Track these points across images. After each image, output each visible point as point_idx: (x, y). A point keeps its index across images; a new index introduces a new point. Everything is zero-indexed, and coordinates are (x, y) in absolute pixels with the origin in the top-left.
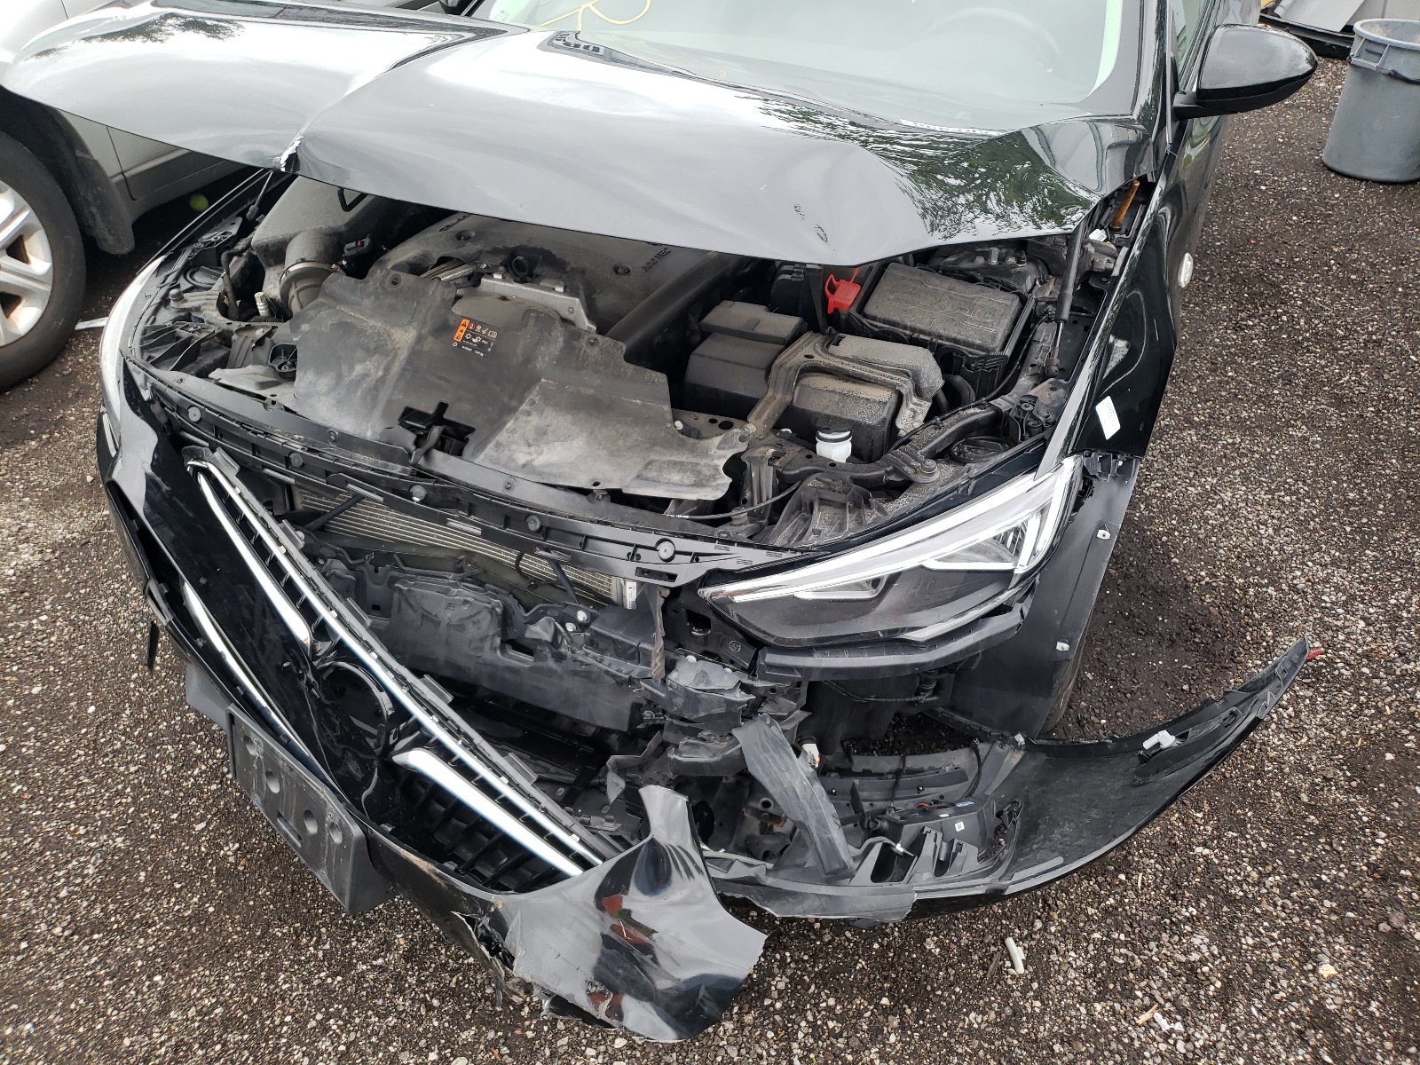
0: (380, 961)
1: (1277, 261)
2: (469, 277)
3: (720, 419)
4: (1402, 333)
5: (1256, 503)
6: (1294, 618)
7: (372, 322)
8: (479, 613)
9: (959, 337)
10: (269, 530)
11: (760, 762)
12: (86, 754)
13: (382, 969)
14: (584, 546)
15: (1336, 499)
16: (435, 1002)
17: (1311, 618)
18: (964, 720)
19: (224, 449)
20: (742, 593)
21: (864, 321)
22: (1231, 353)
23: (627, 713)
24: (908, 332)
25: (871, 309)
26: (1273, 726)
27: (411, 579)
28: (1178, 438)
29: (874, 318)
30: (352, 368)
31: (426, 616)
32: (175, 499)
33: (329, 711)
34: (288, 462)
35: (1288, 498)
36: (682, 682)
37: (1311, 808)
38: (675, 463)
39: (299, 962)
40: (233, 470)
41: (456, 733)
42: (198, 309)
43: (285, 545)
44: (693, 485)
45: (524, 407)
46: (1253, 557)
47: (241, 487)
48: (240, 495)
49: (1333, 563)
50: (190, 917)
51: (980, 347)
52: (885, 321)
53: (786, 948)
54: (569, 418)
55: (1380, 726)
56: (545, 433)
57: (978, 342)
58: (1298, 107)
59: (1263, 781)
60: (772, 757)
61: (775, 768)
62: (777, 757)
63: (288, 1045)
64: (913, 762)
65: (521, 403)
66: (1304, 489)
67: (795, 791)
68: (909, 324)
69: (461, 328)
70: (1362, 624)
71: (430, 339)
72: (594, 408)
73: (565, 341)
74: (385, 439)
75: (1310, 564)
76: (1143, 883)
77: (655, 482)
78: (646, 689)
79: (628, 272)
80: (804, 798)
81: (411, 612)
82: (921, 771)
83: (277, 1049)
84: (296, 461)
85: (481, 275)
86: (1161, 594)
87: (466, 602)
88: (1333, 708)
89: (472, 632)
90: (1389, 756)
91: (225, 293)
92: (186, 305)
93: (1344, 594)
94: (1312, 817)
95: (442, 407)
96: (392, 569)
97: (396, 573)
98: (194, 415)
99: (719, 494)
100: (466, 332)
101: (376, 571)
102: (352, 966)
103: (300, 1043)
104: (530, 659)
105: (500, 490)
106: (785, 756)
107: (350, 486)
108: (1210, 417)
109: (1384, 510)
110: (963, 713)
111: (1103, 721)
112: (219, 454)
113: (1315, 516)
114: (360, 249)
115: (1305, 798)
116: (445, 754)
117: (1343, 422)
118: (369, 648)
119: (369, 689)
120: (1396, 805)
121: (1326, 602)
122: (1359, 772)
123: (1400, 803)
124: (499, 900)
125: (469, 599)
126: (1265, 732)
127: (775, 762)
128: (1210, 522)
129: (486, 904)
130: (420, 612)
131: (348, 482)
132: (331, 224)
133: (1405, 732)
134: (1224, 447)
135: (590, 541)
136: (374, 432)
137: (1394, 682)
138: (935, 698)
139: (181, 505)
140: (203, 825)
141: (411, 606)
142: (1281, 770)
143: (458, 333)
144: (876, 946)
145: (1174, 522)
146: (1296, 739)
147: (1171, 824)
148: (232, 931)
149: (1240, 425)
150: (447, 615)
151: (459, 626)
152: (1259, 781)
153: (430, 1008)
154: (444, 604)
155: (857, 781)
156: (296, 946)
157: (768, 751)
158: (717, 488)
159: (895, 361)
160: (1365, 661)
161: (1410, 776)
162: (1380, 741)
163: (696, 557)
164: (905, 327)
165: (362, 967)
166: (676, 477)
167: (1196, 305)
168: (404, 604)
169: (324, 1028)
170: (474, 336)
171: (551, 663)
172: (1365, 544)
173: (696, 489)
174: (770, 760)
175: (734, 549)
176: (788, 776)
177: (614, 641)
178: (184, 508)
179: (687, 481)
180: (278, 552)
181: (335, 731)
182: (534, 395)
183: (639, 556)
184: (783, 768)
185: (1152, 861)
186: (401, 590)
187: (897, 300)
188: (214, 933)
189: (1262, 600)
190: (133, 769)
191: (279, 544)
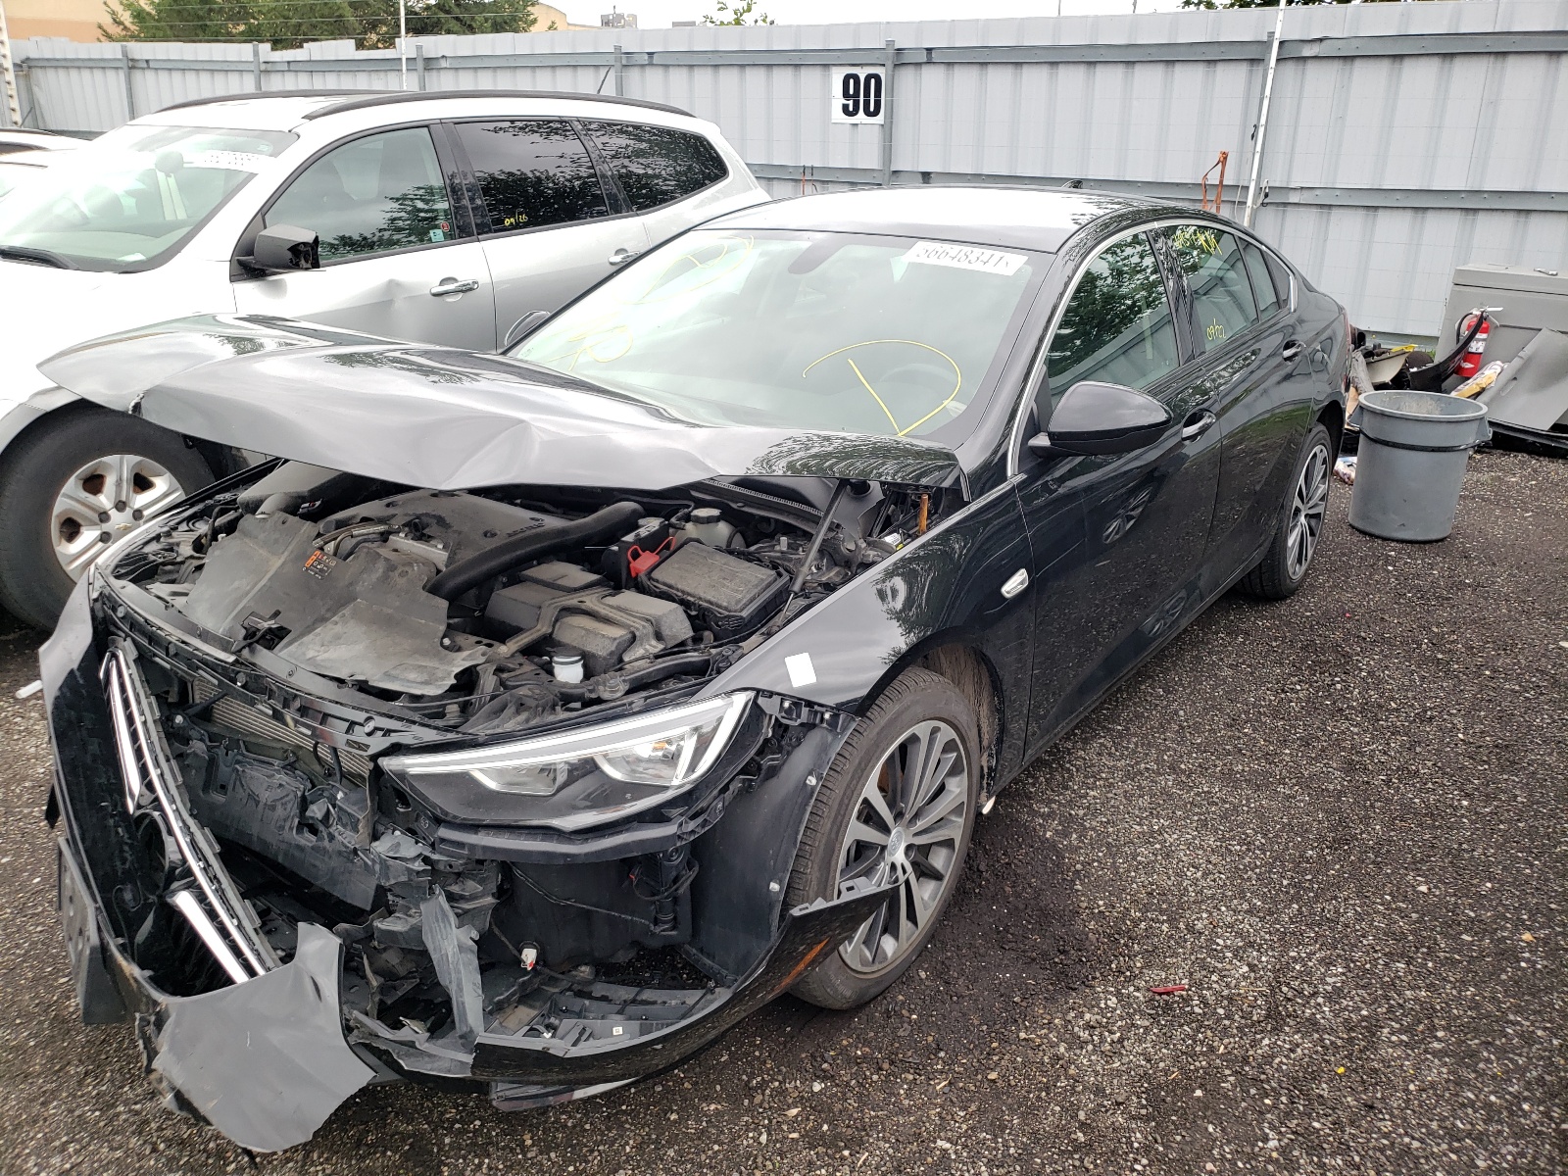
0: (138, 1107)
1: (1363, 634)
2: (382, 534)
3: (486, 641)
4: (1463, 712)
5: (1201, 847)
6: (1175, 955)
7: (261, 551)
8: (287, 795)
9: (713, 599)
10: (139, 703)
11: (431, 930)
12: (11, 913)
13: (137, 1113)
15: (1290, 854)
16: (162, 1146)
17: (1193, 957)
18: (708, 962)
19: (134, 640)
20: (417, 765)
21: (647, 582)
22: (1259, 712)
23: (372, 893)
24: (680, 594)
25: (656, 574)
26: (1090, 1047)
27: (249, 763)
28: (1152, 781)
29: (657, 581)
30: (231, 582)
31: (253, 798)
33: (126, 848)
34: (167, 649)
35: (1238, 848)
36: (379, 849)
37: (1083, 1126)
38: (420, 666)
39: (74, 1097)
40: (132, 656)
41: (214, 879)
42: (178, 544)
43: (146, 712)
44: (422, 683)
45: (335, 618)
46: (1165, 894)
47: (134, 669)
48: (130, 675)
49: (1249, 912)
50: (14, 1046)
51: (726, 609)
52: (665, 584)
53: (488, 1156)
54: (364, 628)
55: (1204, 1063)
56: (339, 638)
57: (725, 604)
58: (1474, 498)
59: (1048, 1094)
60: (439, 926)
61: (440, 937)
62: (442, 925)
63: (29, 1155)
64: (647, 995)
65: (334, 615)
66: (1260, 839)
67: (447, 957)
68: (680, 587)
69: (313, 557)
70: (1246, 969)
71: (290, 564)
72: (387, 623)
74: (229, 635)
75: (1223, 909)
76: (864, 1163)
77: (395, 678)
78: (361, 858)
79: (494, 535)
80: (453, 964)
81: (241, 790)
82: (654, 1003)
83: (18, 1156)
84: (172, 651)
85: (390, 533)
86: (1044, 916)
87: (281, 786)
88: (1166, 1040)
89: (280, 811)
90: (1199, 1093)
91: (206, 535)
92: (171, 541)
93: (1243, 940)
94: (1080, 1135)
95: (277, 614)
96: (238, 754)
97: (240, 758)
98: (121, 612)
99: (440, 692)
100: (315, 561)
101: (227, 754)
102: (114, 1106)
103: (38, 1156)
104: (313, 838)
105: (284, 675)
107: (200, 672)
108: (1200, 766)
109: (1338, 871)
110: (708, 956)
111: (915, 1017)
112: (128, 643)
113: (1257, 867)
115: (1082, 1115)
116: (202, 898)
117: (1343, 786)
118: (172, 801)
119: (159, 832)
120: (1178, 1138)
121: (1218, 945)
122: (1155, 1102)
123: (1183, 1136)
124: (163, 999)
125: (284, 783)
126: (1078, 1052)
127: (441, 931)
128: (1139, 858)
129: (155, 1003)
130: (248, 793)
131: (198, 668)
132: (299, 490)
133: (1227, 1072)
134: (1198, 794)
135: (330, 719)
136: (224, 629)
137: (1246, 1026)
138: (673, 933)
140: (66, 979)
141: (243, 786)
142: (1073, 1087)
143: (309, 561)
144: (571, 1169)
145: (1100, 854)
146: (1107, 1062)
147: (928, 1117)
148: (37, 1064)
149: (1228, 777)
150: (265, 796)
151: (272, 806)
152: (1044, 1094)
153: (154, 1150)
154: (265, 785)
155: (587, 1002)
156: (80, 1083)
157: (438, 921)
158: (440, 687)
159: (644, 611)
160: (1226, 1002)
161: (1209, 1113)
162: (1197, 1077)
163: (387, 732)
164: (678, 590)
165: (121, 1108)
166: (412, 676)
167: (1249, 666)
168: (238, 784)
169: (63, 1148)
170: (319, 564)
171: (326, 843)
172: (1296, 898)
173: (422, 686)
174: (438, 929)
175: (415, 728)
176: (446, 943)
177: (349, 814)
179: (419, 680)
180: (139, 721)
181: (124, 863)
182: (347, 611)
183: (352, 731)
184: (444, 937)
185: (887, 1145)
186: (237, 771)
187: (679, 569)
188: (24, 1061)
189: (1149, 933)
190: (39, 929)
191: (142, 714)
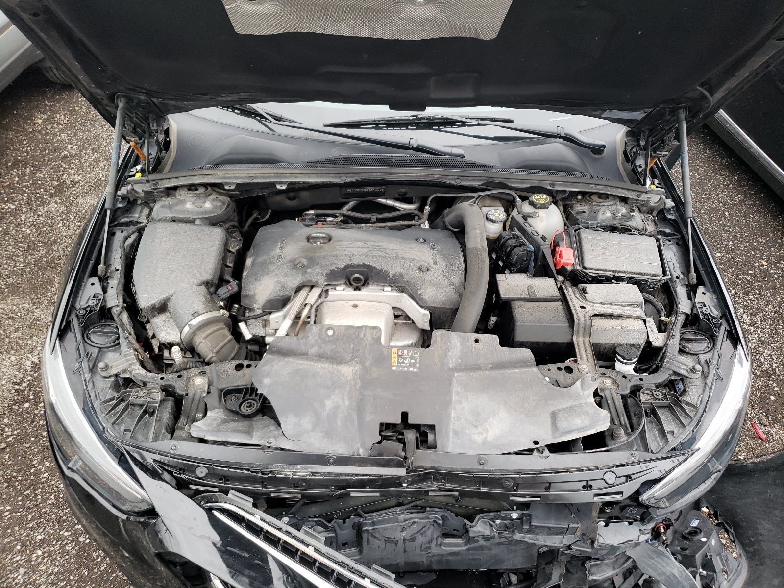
3: (562, 366)
8: (424, 527)
9: (642, 272)
10: (294, 537)
11: (649, 565)
14: (548, 488)
21: (587, 271)
24: (611, 273)
25: (587, 262)
29: (591, 269)
30: (323, 405)
31: (388, 541)
32: (229, 548)
34: (295, 486)
40: (248, 502)
43: (312, 544)
45: (454, 398)
47: (260, 514)
48: (261, 519)
51: (654, 275)
54: (486, 396)
56: (479, 413)
57: (653, 272)
60: (656, 561)
61: (660, 567)
62: (659, 560)
65: (451, 396)
67: (674, 575)
69: (393, 355)
71: (374, 369)
73: (461, 345)
74: (375, 452)
77: (570, 429)
78: (577, 550)
79: (428, 268)
80: (681, 577)
81: (377, 541)
84: (304, 484)
85: (327, 291)
87: (414, 523)
92: (114, 372)
95: (405, 416)
96: (355, 518)
97: (358, 520)
98: (202, 472)
99: (608, 425)
100: (398, 358)
101: (344, 523)
104: (460, 541)
106: (665, 558)
112: (232, 495)
114: (231, 292)
125: (416, 520)
127: (659, 563)
130: (384, 539)
136: (365, 449)
139: (236, 551)
141: (376, 538)
143: (393, 360)
150: (402, 535)
151: (412, 538)
154: (400, 529)
157: (653, 558)
159: (628, 299)
163: (630, 477)
168: (371, 538)
170: (405, 359)
173: (593, 425)
174: (655, 563)
175: (652, 464)
176: (669, 568)
177: (549, 527)
178: (239, 552)
180: (310, 551)
182: (456, 387)
183: (591, 486)
184: (665, 565)
186: (368, 530)
191: (308, 545)
